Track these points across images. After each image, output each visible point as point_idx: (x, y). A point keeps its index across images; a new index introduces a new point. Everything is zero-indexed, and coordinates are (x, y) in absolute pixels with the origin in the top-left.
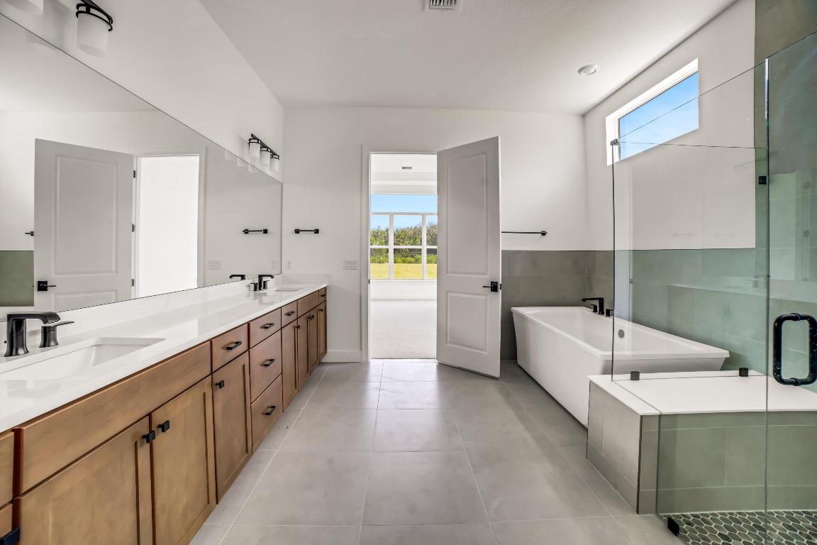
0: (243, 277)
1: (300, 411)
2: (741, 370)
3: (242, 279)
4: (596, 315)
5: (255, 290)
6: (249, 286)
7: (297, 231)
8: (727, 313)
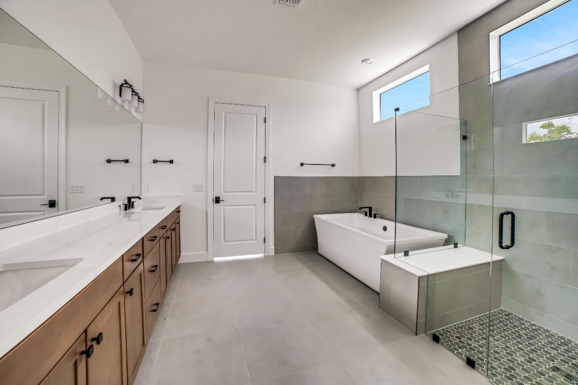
0: (113, 199)
1: (172, 303)
2: (455, 244)
3: (112, 201)
4: (367, 218)
5: (126, 209)
6: (120, 206)
7: (155, 162)
8: (446, 212)
